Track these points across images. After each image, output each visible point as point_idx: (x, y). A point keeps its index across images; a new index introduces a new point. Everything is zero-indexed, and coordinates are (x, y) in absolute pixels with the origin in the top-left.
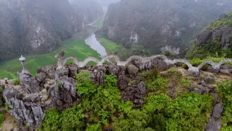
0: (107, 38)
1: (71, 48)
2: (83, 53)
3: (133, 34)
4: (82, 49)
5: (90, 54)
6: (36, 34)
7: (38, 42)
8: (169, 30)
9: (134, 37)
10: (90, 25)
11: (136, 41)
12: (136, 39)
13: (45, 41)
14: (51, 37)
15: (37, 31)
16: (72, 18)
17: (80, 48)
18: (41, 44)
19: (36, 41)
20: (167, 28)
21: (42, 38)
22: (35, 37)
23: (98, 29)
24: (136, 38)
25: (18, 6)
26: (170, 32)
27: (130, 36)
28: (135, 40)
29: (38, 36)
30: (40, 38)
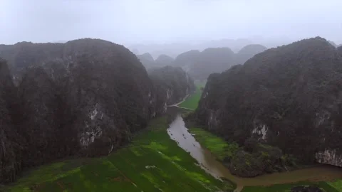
0: (206, 129)
1: (146, 146)
2: (167, 157)
3: (257, 124)
4: (164, 148)
5: (178, 160)
6: (89, 121)
7: (91, 135)
8: (330, 120)
9: (260, 129)
10: (176, 105)
11: (263, 138)
12: (264, 134)
13: (103, 135)
14: (114, 127)
15: (92, 117)
16: (150, 95)
17: (161, 147)
18: (95, 139)
19: (88, 133)
20: (326, 116)
21: (99, 129)
22: (88, 126)
23: (188, 113)
24: (264, 131)
25: (66, 75)
26: (333, 123)
27: (253, 129)
28: (262, 135)
29: (94, 124)
30: (95, 129)
